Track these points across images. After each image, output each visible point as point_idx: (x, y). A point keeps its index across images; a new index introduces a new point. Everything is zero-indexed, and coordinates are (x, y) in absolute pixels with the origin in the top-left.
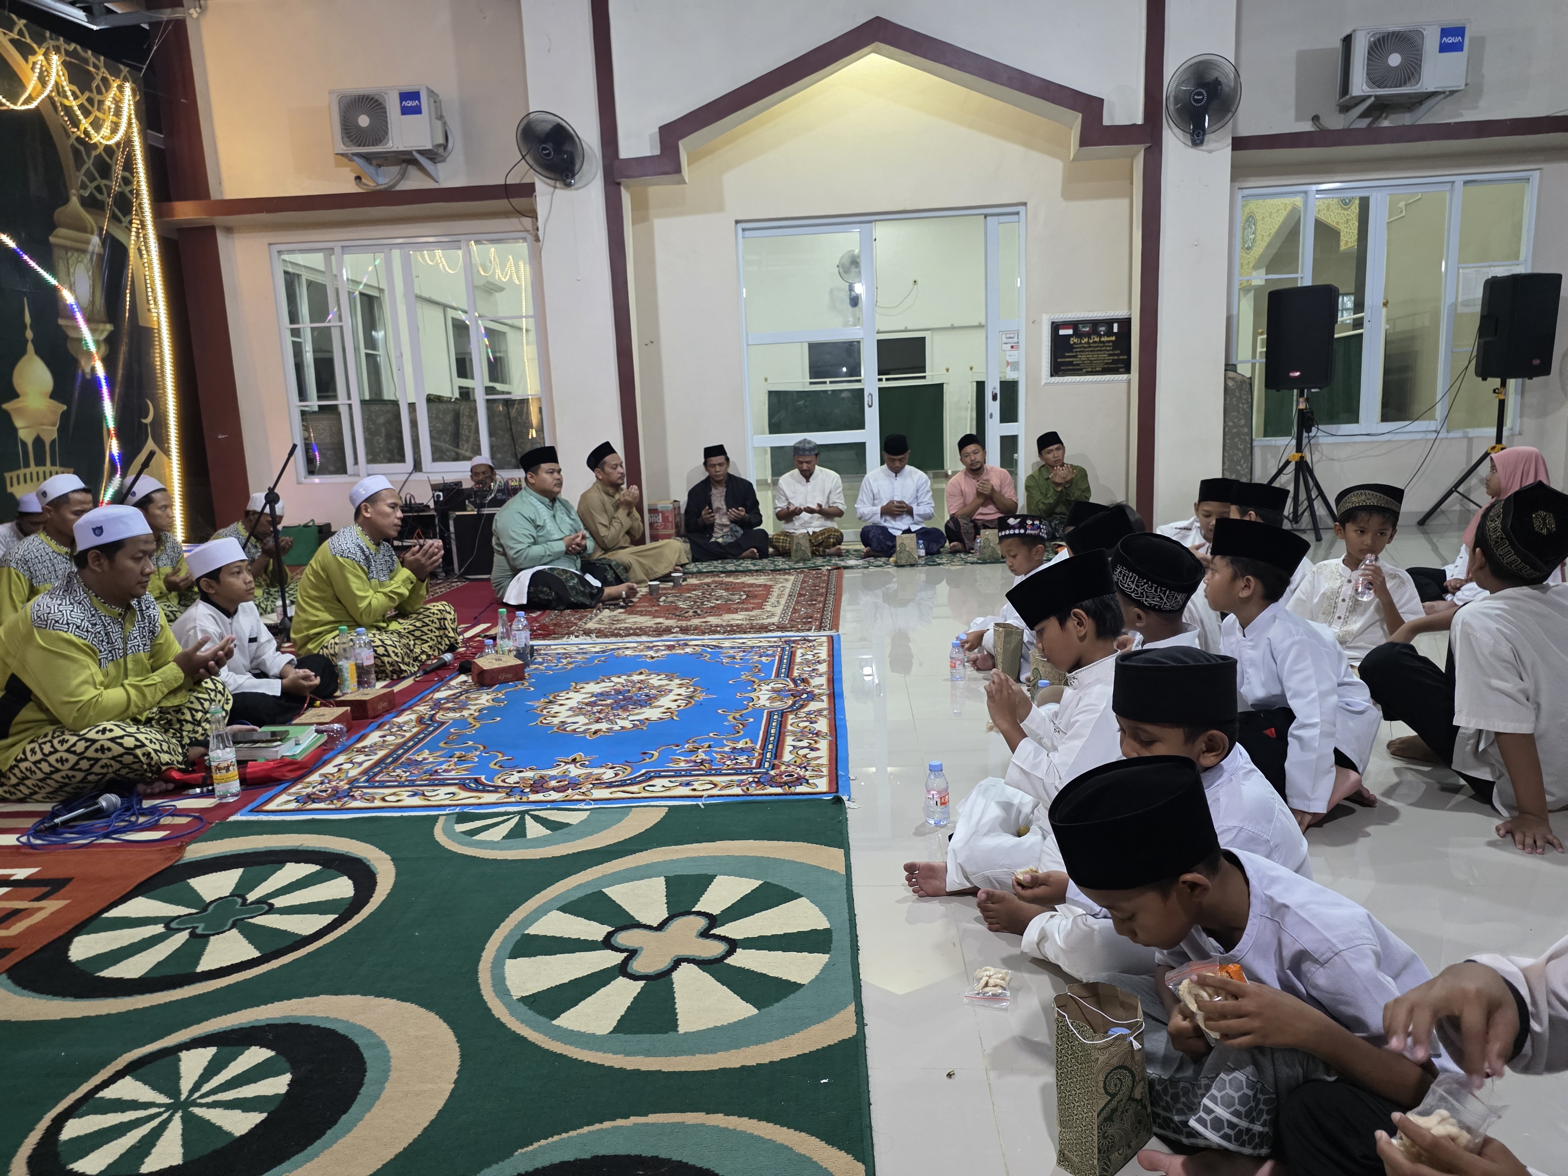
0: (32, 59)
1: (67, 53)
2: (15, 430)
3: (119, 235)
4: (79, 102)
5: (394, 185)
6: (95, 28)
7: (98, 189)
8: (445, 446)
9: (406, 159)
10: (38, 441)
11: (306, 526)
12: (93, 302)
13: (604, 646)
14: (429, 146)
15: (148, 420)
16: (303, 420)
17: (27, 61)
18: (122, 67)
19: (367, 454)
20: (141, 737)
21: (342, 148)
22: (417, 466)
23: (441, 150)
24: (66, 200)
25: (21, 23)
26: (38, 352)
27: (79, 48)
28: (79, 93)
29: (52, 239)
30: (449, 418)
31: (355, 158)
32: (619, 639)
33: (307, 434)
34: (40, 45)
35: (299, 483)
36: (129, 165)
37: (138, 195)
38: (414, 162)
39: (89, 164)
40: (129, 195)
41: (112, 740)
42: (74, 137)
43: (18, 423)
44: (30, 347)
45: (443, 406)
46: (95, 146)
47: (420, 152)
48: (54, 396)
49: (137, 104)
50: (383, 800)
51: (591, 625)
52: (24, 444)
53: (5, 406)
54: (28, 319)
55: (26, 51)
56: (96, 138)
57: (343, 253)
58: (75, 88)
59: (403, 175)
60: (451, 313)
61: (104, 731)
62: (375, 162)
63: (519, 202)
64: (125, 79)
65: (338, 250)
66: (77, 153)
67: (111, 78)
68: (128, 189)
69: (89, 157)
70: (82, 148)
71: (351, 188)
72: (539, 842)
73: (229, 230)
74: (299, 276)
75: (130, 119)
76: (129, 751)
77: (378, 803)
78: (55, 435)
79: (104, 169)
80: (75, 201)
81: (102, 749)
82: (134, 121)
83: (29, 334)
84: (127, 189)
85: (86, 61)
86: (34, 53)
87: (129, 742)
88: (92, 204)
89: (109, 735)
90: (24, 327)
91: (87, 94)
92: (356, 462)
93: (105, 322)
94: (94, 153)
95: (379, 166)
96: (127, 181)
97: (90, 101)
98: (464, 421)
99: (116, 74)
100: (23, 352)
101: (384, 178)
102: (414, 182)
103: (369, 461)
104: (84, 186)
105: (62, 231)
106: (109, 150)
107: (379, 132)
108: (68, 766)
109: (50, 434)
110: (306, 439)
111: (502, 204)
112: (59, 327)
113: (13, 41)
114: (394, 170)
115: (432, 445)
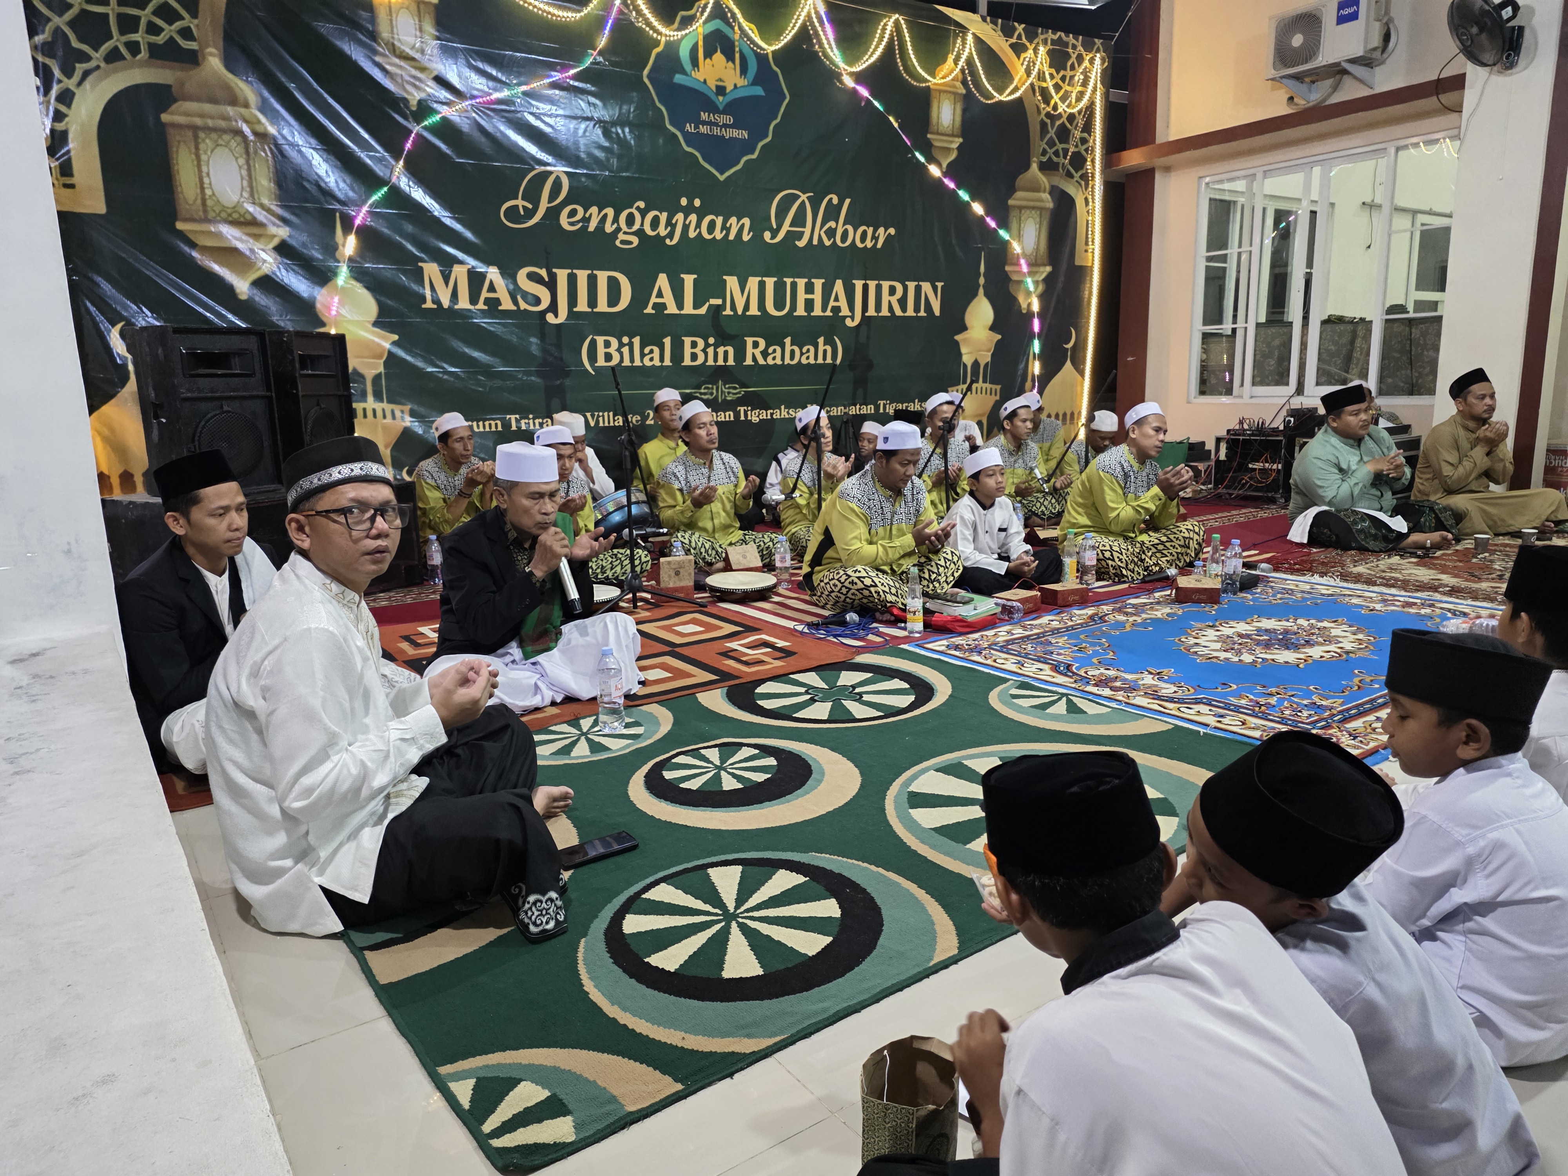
0: (1023, 55)
1: (1053, 42)
2: (960, 355)
3: (1071, 189)
4: (1054, 82)
5: (1325, 100)
6: (1093, 8)
7: (1056, 154)
8: (1334, 370)
9: (1337, 71)
10: (976, 364)
11: (1181, 443)
12: (1037, 249)
13: (1338, 590)
14: (1360, 53)
15: (1069, 346)
16: (1203, 343)
17: (1019, 58)
18: (1096, 40)
19: (1254, 377)
20: (876, 580)
21: (1272, 73)
22: (1300, 391)
23: (1377, 54)
24: (1027, 167)
25: (1020, 28)
26: (986, 295)
27: (1063, 34)
28: (1055, 74)
29: (1011, 202)
30: (1345, 340)
31: (1284, 80)
32: (1365, 587)
33: (1205, 356)
34: (1031, 42)
35: (1189, 402)
36: (1088, 128)
37: (1093, 150)
38: (1345, 72)
39: (1052, 133)
40: (1084, 153)
41: (859, 578)
42: (1043, 113)
43: (964, 350)
44: (981, 291)
45: (1341, 327)
46: (1060, 116)
47: (1352, 61)
48: (992, 328)
49: (1104, 71)
50: (995, 661)
51: (1361, 569)
52: (965, 366)
53: (957, 337)
54: (982, 269)
55: (1018, 49)
56: (1062, 108)
57: (1265, 177)
58: (1053, 71)
59: (1335, 88)
60: (1421, 218)
61: (855, 571)
62: (1307, 80)
63: (1447, 98)
64: (1098, 51)
65: (1260, 176)
66: (1043, 125)
67: (1084, 53)
68: (1085, 147)
69: (1053, 126)
70: (1048, 121)
71: (1283, 110)
72: (1056, 717)
73: (1167, 169)
74: (1235, 202)
75: (1096, 85)
76: (867, 587)
77: (989, 662)
78: (989, 359)
79: (1064, 134)
80: (1034, 166)
81: (852, 583)
82: (1099, 85)
83: (982, 281)
84: (1082, 148)
85: (1066, 45)
86: (1025, 49)
87: (868, 582)
88: (1048, 167)
89: (858, 574)
90: (978, 275)
91: (1062, 73)
92: (1242, 385)
93: (1045, 265)
94: (1058, 123)
95: (1313, 82)
96: (1084, 141)
97: (1063, 79)
98: (1358, 342)
99: (1088, 47)
100: (975, 295)
101: (1315, 95)
102: (1350, 91)
103: (1254, 384)
104: (1044, 152)
105: (1019, 194)
106: (1071, 118)
107: (1310, 50)
108: (837, 589)
109: (985, 358)
110: (1202, 361)
111: (1431, 102)
112: (1006, 272)
113: (1012, 46)
114: (1326, 84)
115: (1318, 369)
